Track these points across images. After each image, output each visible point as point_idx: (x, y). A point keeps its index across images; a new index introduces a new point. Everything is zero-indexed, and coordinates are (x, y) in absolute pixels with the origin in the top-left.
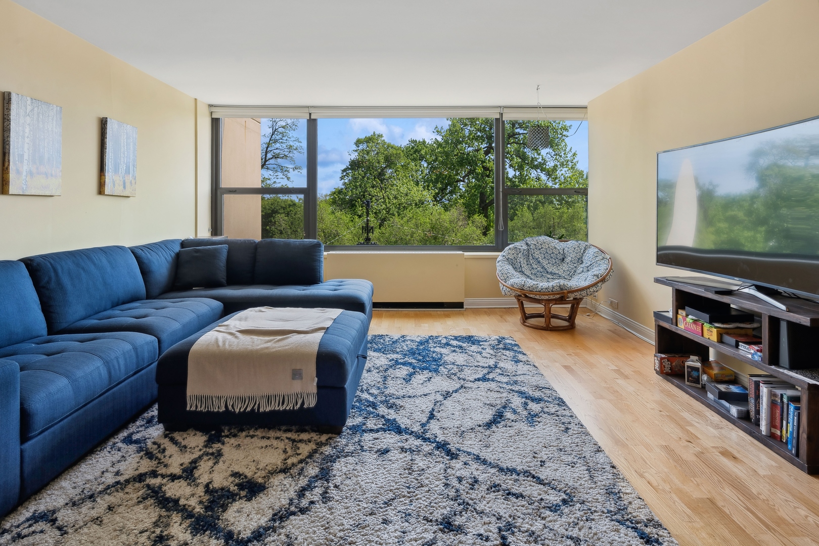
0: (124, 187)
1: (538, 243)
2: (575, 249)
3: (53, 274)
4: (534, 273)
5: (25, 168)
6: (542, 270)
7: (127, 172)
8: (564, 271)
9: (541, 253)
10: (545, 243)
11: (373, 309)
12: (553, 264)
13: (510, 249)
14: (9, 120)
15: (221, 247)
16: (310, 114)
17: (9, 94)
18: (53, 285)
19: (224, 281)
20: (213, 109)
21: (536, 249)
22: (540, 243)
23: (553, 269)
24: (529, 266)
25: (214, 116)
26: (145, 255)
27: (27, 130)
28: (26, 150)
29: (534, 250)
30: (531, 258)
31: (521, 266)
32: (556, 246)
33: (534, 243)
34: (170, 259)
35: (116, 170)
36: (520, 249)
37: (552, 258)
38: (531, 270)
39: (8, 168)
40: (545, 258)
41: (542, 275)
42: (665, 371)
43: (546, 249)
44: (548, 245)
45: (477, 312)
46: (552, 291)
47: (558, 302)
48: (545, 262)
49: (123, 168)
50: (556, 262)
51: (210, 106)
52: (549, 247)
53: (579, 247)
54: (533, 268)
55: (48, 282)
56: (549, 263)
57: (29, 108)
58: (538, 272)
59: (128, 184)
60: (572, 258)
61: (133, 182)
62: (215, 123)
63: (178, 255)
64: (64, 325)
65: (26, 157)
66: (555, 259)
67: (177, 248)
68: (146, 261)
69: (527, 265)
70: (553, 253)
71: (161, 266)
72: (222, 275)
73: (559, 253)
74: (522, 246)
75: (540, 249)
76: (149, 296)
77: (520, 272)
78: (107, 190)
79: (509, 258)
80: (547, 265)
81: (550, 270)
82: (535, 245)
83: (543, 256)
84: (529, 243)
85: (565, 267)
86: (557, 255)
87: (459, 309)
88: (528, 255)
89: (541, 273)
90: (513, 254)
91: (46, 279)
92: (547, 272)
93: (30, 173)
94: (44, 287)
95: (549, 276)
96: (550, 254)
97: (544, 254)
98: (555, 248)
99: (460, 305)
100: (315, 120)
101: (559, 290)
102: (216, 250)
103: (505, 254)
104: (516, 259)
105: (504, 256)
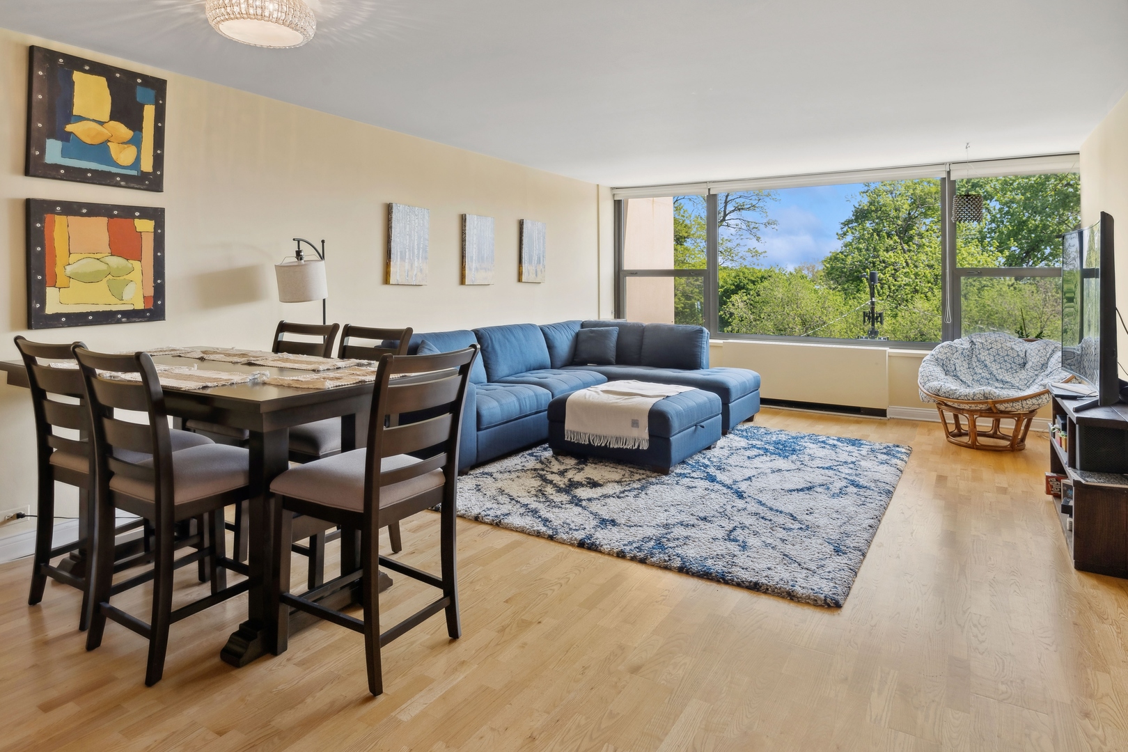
0: (536, 275)
1: (986, 341)
2: (1039, 351)
3: (490, 342)
4: (976, 379)
5: (474, 265)
6: (988, 376)
7: (539, 262)
8: (1020, 379)
9: (989, 354)
10: (996, 341)
11: (761, 406)
12: (1007, 370)
13: (942, 347)
14: (465, 234)
15: (612, 329)
16: (709, 189)
17: (465, 215)
18: (490, 349)
19: (613, 360)
20: (616, 192)
21: (984, 348)
22: (989, 341)
23: (1004, 376)
24: (971, 370)
25: (617, 198)
26: (551, 333)
27: (475, 239)
28: (474, 253)
29: (979, 350)
30: (974, 359)
31: (955, 369)
32: (1014, 346)
33: (980, 341)
34: (570, 338)
35: (530, 262)
36: (956, 348)
37: (1005, 361)
38: (973, 376)
39: (465, 267)
40: (995, 361)
41: (989, 383)
42: (1052, 492)
43: (998, 350)
44: (1002, 344)
45: (901, 422)
46: (973, 400)
47: (983, 415)
48: (994, 367)
49: (535, 258)
50: (1011, 368)
51: (613, 188)
52: (1002, 347)
53: (1045, 349)
54: (976, 373)
55: (487, 347)
56: (1001, 368)
57: (476, 222)
58: (982, 378)
59: (539, 273)
60: (1033, 363)
61: (543, 270)
62: (618, 206)
63: (577, 335)
64: (496, 378)
65: (474, 258)
66: (1011, 364)
67: (578, 329)
68: (551, 338)
69: (969, 368)
70: (1007, 355)
71: (564, 344)
72: (612, 354)
73: (1018, 355)
74: (962, 344)
75: (988, 350)
76: (553, 367)
77: (954, 376)
78: (524, 278)
79: (938, 358)
80: (997, 370)
81: (1000, 377)
82: (982, 343)
83: (992, 358)
84: (974, 340)
85: (1023, 374)
86: (1014, 358)
87: (879, 418)
88: (970, 355)
89: (988, 379)
90: (946, 353)
91: (486, 345)
92: (997, 380)
93: (477, 269)
94: (485, 350)
95: (997, 384)
96: (1003, 357)
97: (994, 356)
98: (1012, 349)
99: (882, 413)
100: (715, 195)
101: (982, 398)
102: (607, 331)
103: (934, 353)
104: (950, 360)
105: (932, 355)
